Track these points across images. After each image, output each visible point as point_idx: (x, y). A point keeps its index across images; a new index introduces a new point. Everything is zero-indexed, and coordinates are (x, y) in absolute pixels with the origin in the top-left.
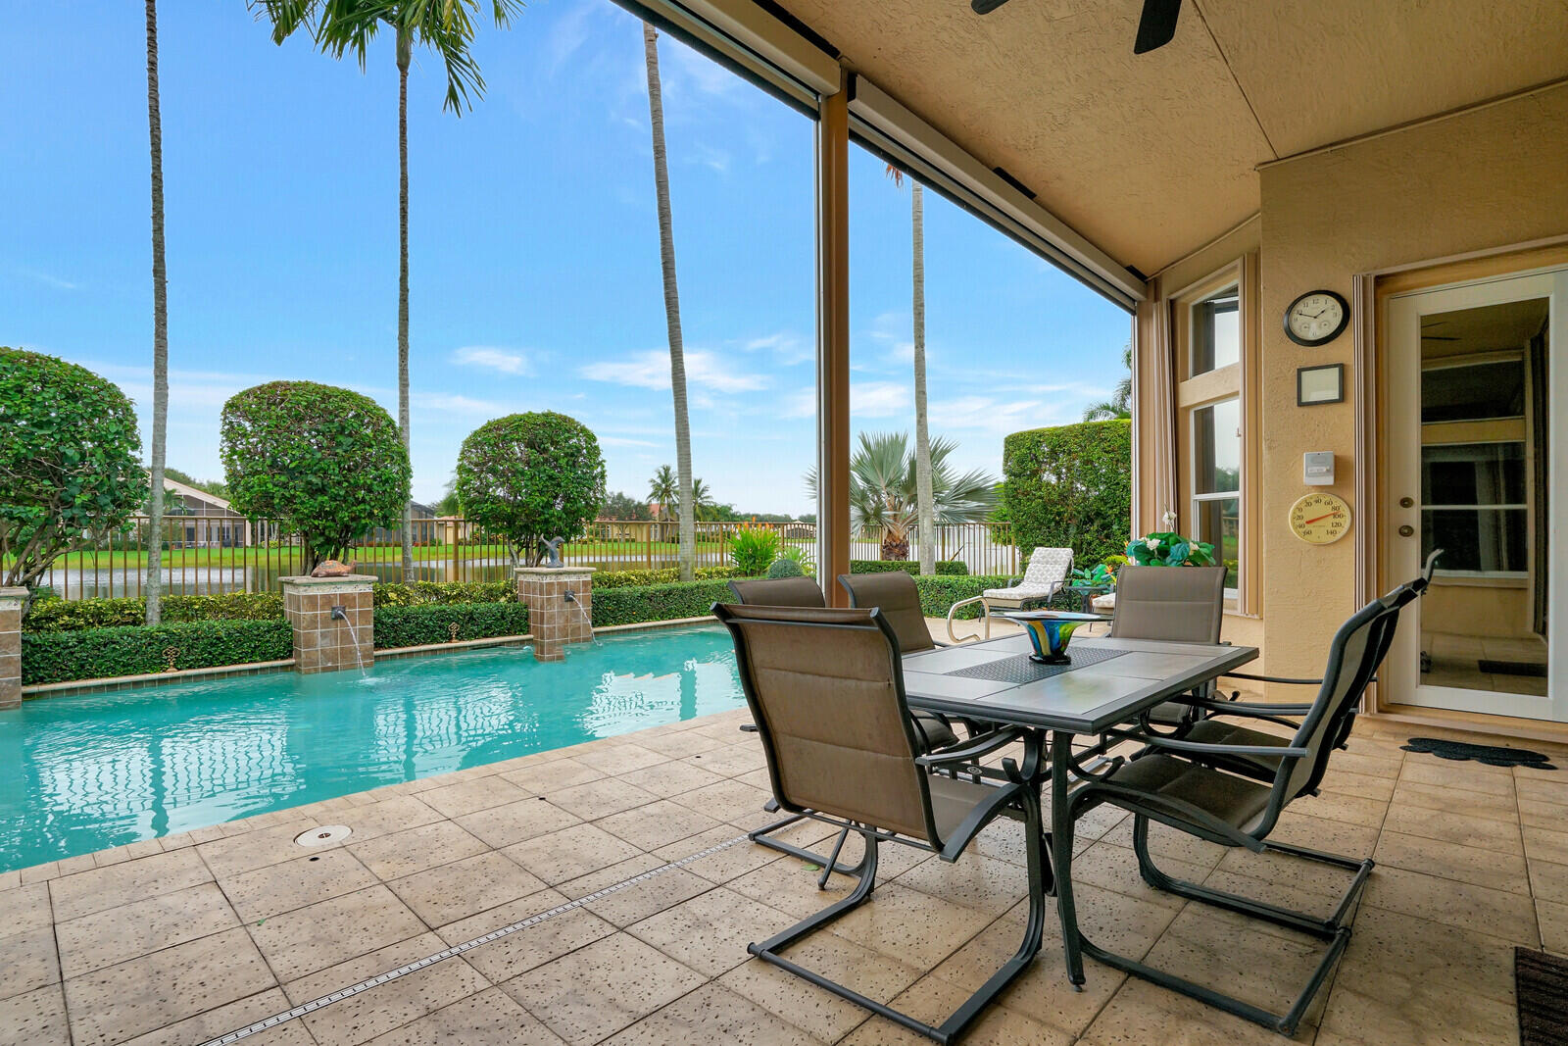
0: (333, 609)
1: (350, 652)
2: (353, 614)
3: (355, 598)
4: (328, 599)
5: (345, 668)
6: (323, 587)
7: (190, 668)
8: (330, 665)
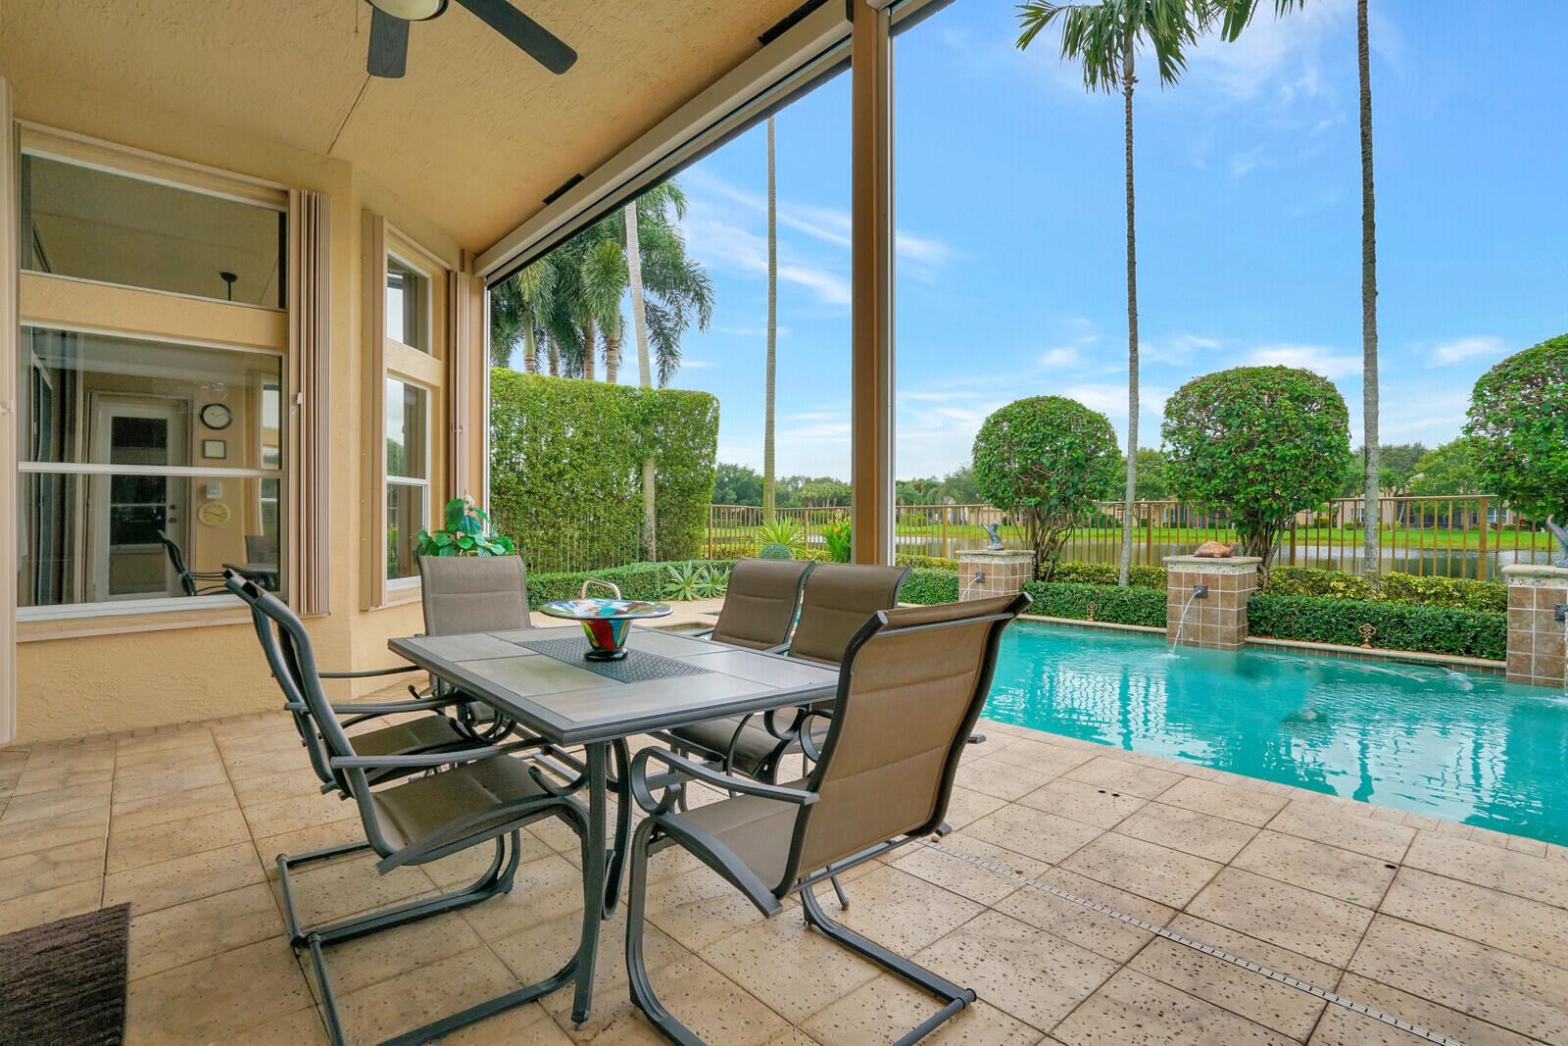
0: (1195, 587)
1: (1211, 631)
2: (1215, 595)
3: (1217, 579)
4: (1192, 578)
5: (1205, 646)
6: (1188, 566)
7: (1103, 620)
8: (1191, 639)
